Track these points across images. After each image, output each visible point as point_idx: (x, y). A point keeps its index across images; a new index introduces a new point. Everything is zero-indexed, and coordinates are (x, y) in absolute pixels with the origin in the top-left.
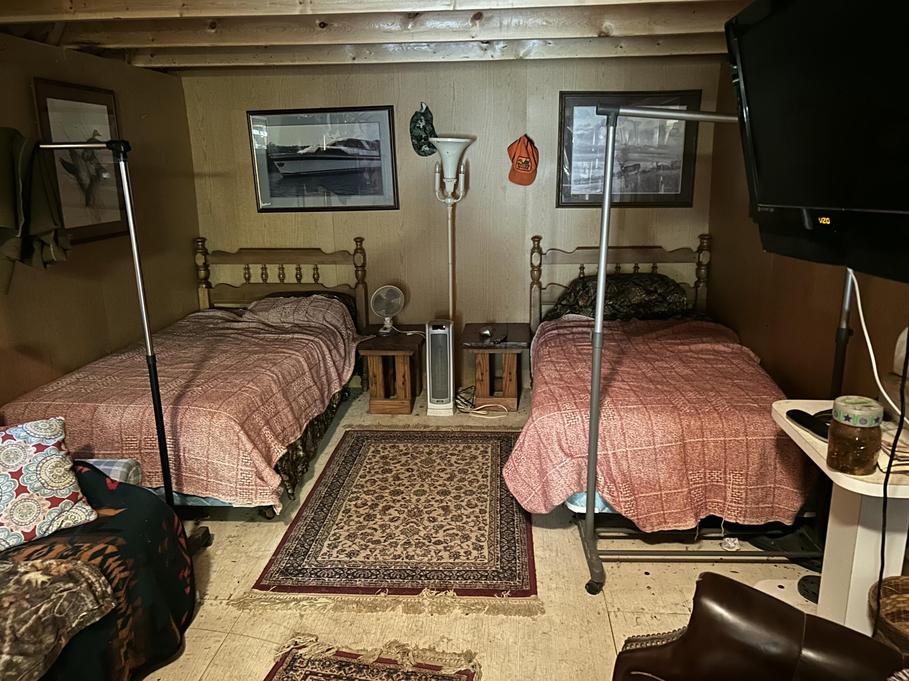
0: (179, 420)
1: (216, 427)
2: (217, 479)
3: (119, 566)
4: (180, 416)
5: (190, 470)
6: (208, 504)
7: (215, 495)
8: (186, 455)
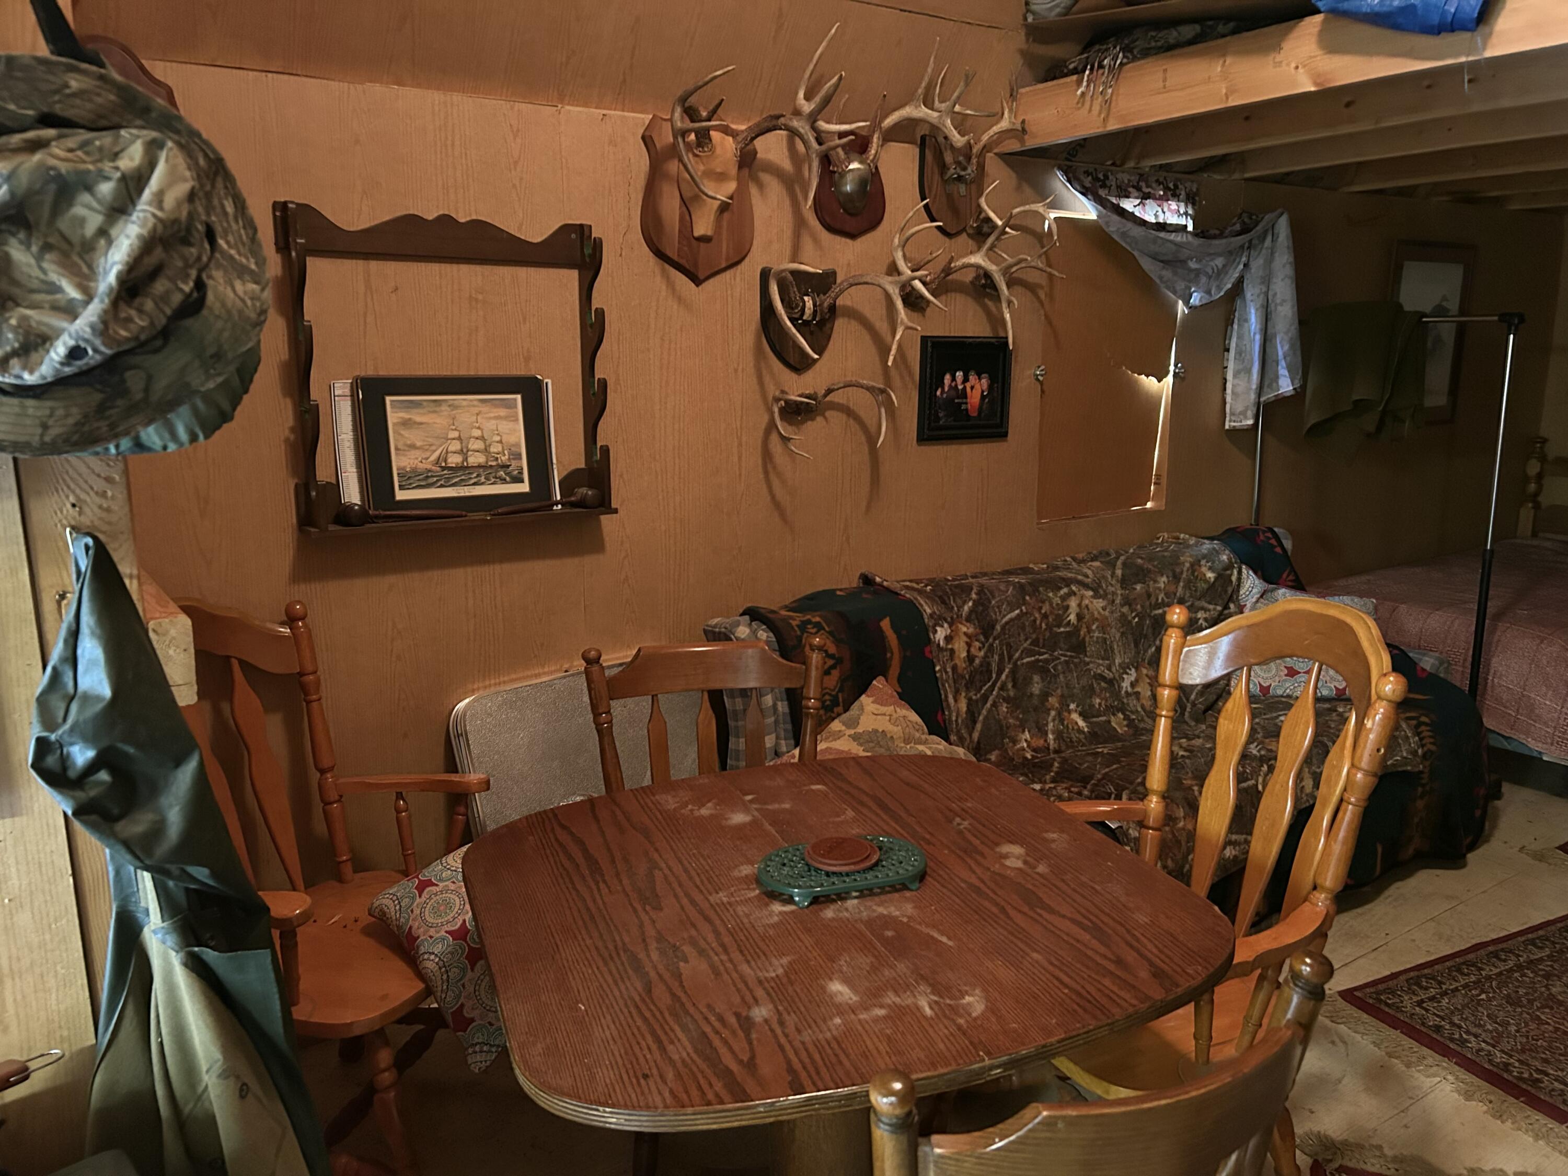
0: (1496, 638)
1: (1544, 655)
2: (1530, 718)
3: (1430, 737)
4: (1498, 633)
5: (1496, 699)
6: (1509, 748)
7: (1522, 738)
8: (1496, 681)
